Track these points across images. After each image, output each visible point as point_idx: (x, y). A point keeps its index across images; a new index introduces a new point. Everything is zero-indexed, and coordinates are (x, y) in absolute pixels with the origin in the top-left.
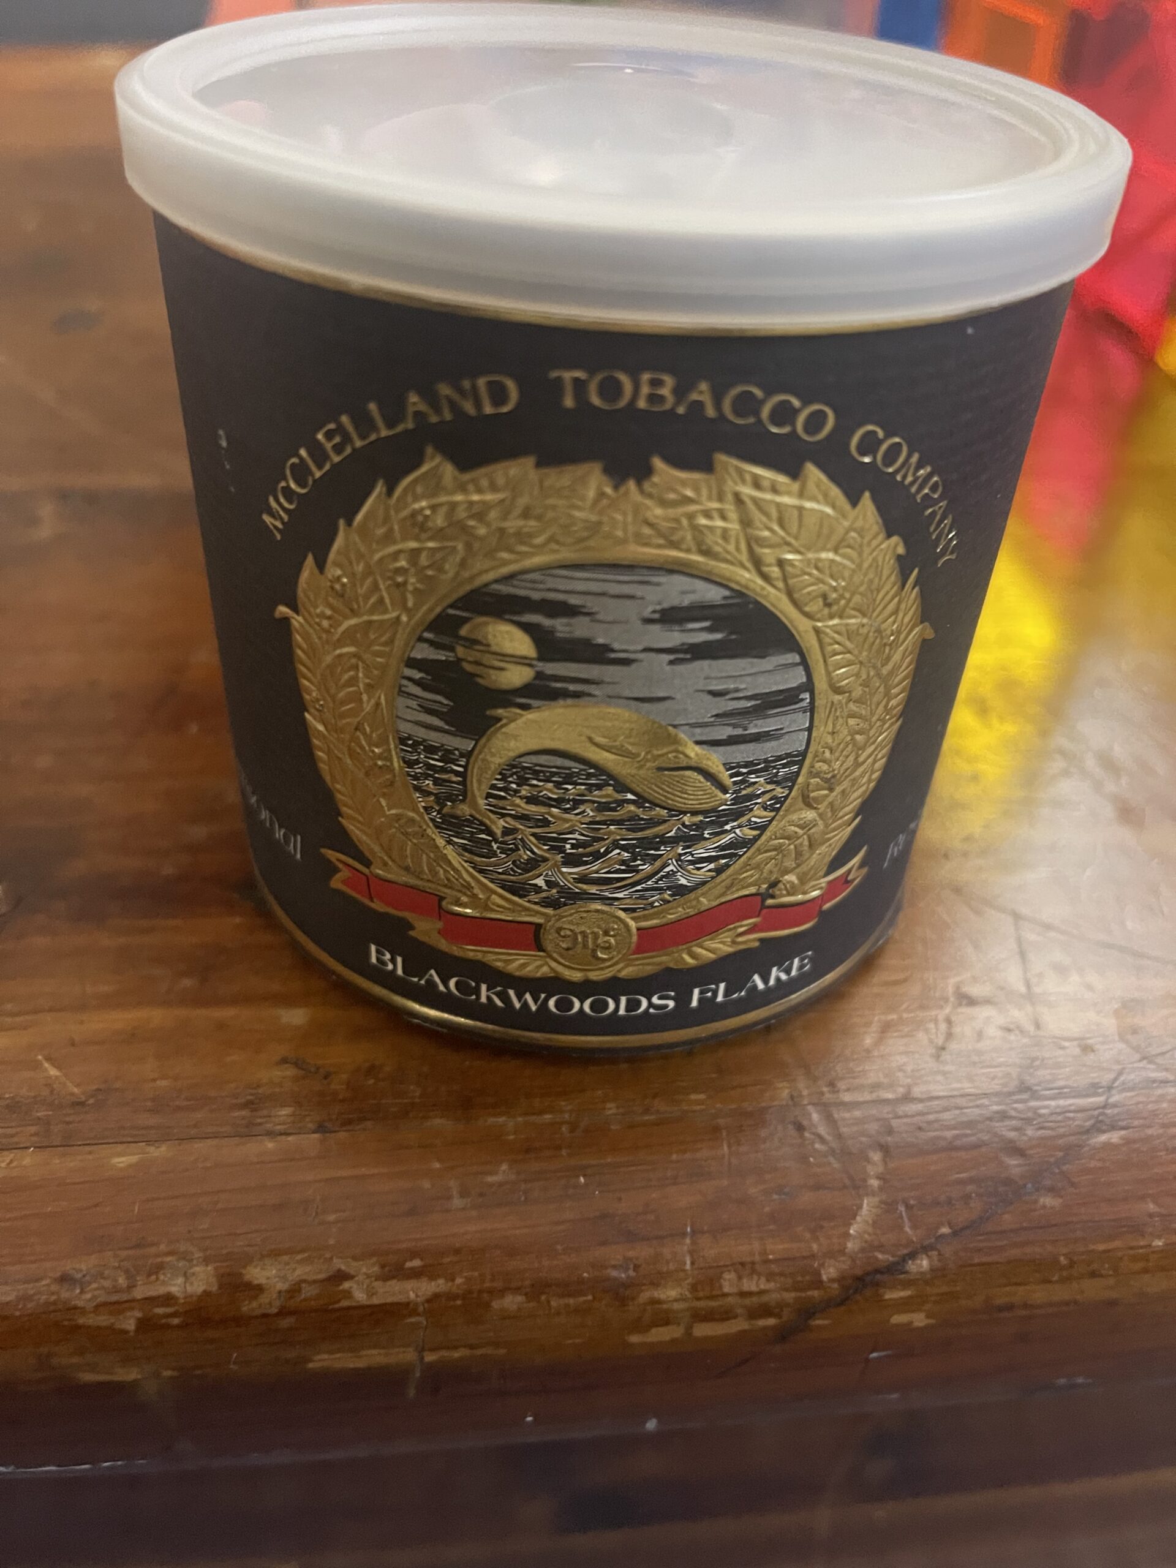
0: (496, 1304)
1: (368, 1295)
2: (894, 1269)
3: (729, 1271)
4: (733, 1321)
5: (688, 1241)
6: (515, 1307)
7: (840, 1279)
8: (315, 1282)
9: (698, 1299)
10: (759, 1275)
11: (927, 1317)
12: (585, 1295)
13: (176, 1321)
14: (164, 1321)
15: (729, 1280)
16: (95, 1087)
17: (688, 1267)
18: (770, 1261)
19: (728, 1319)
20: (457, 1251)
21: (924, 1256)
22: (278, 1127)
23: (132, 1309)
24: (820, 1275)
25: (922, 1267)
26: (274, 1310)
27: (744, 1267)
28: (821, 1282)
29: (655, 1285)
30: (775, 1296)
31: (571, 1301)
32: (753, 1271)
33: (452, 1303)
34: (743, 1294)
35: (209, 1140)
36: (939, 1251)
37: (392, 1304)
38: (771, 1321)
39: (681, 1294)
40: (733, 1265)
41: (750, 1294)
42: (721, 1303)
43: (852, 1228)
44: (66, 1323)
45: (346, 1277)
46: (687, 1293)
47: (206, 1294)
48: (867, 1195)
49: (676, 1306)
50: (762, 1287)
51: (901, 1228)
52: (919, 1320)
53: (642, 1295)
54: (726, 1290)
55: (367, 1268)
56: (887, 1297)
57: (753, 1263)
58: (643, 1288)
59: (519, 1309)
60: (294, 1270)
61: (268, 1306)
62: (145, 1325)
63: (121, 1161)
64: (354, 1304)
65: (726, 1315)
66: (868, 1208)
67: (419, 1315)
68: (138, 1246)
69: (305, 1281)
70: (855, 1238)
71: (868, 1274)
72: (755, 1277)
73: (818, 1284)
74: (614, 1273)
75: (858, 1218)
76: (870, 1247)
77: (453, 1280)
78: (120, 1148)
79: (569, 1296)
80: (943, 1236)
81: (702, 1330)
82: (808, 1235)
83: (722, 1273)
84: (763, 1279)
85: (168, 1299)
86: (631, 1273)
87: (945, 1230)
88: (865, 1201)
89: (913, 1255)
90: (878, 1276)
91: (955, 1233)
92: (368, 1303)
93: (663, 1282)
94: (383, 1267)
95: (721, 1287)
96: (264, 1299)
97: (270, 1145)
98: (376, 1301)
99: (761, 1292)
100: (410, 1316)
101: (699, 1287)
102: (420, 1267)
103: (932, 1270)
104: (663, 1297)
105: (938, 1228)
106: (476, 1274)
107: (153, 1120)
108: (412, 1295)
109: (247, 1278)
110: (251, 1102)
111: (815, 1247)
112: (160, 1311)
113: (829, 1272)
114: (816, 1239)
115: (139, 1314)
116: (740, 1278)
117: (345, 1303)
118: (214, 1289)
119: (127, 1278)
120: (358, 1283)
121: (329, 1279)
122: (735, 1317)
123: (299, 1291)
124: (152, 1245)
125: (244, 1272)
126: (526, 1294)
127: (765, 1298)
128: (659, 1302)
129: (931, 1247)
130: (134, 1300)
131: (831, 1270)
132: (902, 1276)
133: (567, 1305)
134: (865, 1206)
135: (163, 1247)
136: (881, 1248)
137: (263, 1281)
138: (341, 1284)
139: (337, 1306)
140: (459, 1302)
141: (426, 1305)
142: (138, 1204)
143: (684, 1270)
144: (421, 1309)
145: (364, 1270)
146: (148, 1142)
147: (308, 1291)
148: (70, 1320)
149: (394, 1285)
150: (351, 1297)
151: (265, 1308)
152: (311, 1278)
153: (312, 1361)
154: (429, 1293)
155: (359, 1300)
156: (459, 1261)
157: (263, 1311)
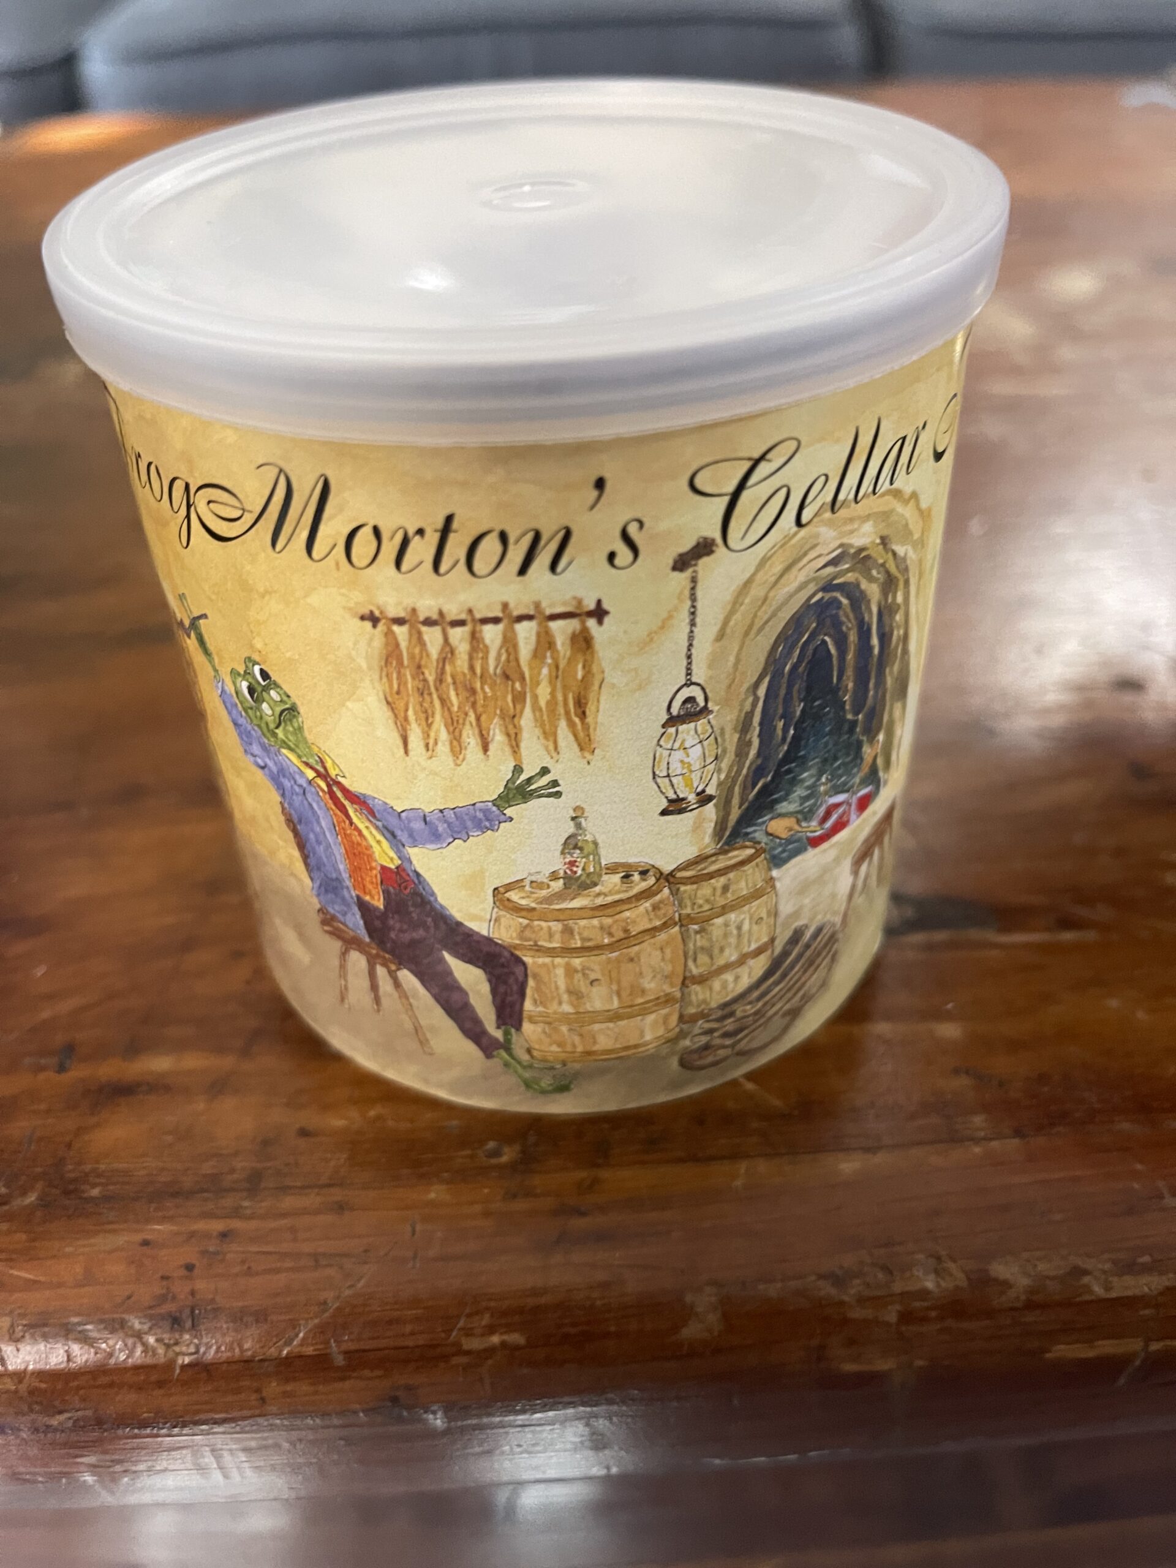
1: (1105, 1289)
8: (1056, 1277)
13: (933, 1314)
14: (923, 1313)
16: (796, 1101)
23: (892, 1302)
26: (1021, 1304)
35: (920, 1147)
37: (1129, 1297)
44: (834, 1316)
45: (1086, 1272)
47: (957, 1288)
55: (1101, 1264)
60: (1035, 1266)
61: (1015, 1300)
62: (906, 1317)
63: (848, 1167)
64: (1093, 1297)
67: (1153, 1307)
68: (887, 1245)
69: (1048, 1277)
78: (843, 1157)
85: (924, 1294)
92: (1107, 1297)
94: (1115, 1263)
96: (1012, 1293)
97: (977, 1150)
98: (1113, 1295)
100: (1144, 1309)
102: (1149, 1263)
108: (1146, 1289)
109: (993, 1274)
112: (917, 1304)
115: (898, 1307)
117: (1087, 1297)
118: (965, 1284)
119: (885, 1275)
120: (1095, 1278)
121: (1068, 1274)
123: (1044, 1286)
124: (900, 1244)
125: (989, 1268)
130: (892, 1295)
135: (910, 1246)
137: (1007, 1277)
138: (1079, 1279)
139: (1079, 1300)
141: (1160, 1298)
144: (1154, 1302)
145: (1099, 1265)
146: (865, 1150)
147: (1052, 1286)
148: (839, 1314)
149: (1128, 1280)
150: (1091, 1292)
151: (1012, 1302)
152: (1052, 1273)
153: (1050, 1351)
154: (1162, 1287)
155: (1098, 1294)
157: (1011, 1304)
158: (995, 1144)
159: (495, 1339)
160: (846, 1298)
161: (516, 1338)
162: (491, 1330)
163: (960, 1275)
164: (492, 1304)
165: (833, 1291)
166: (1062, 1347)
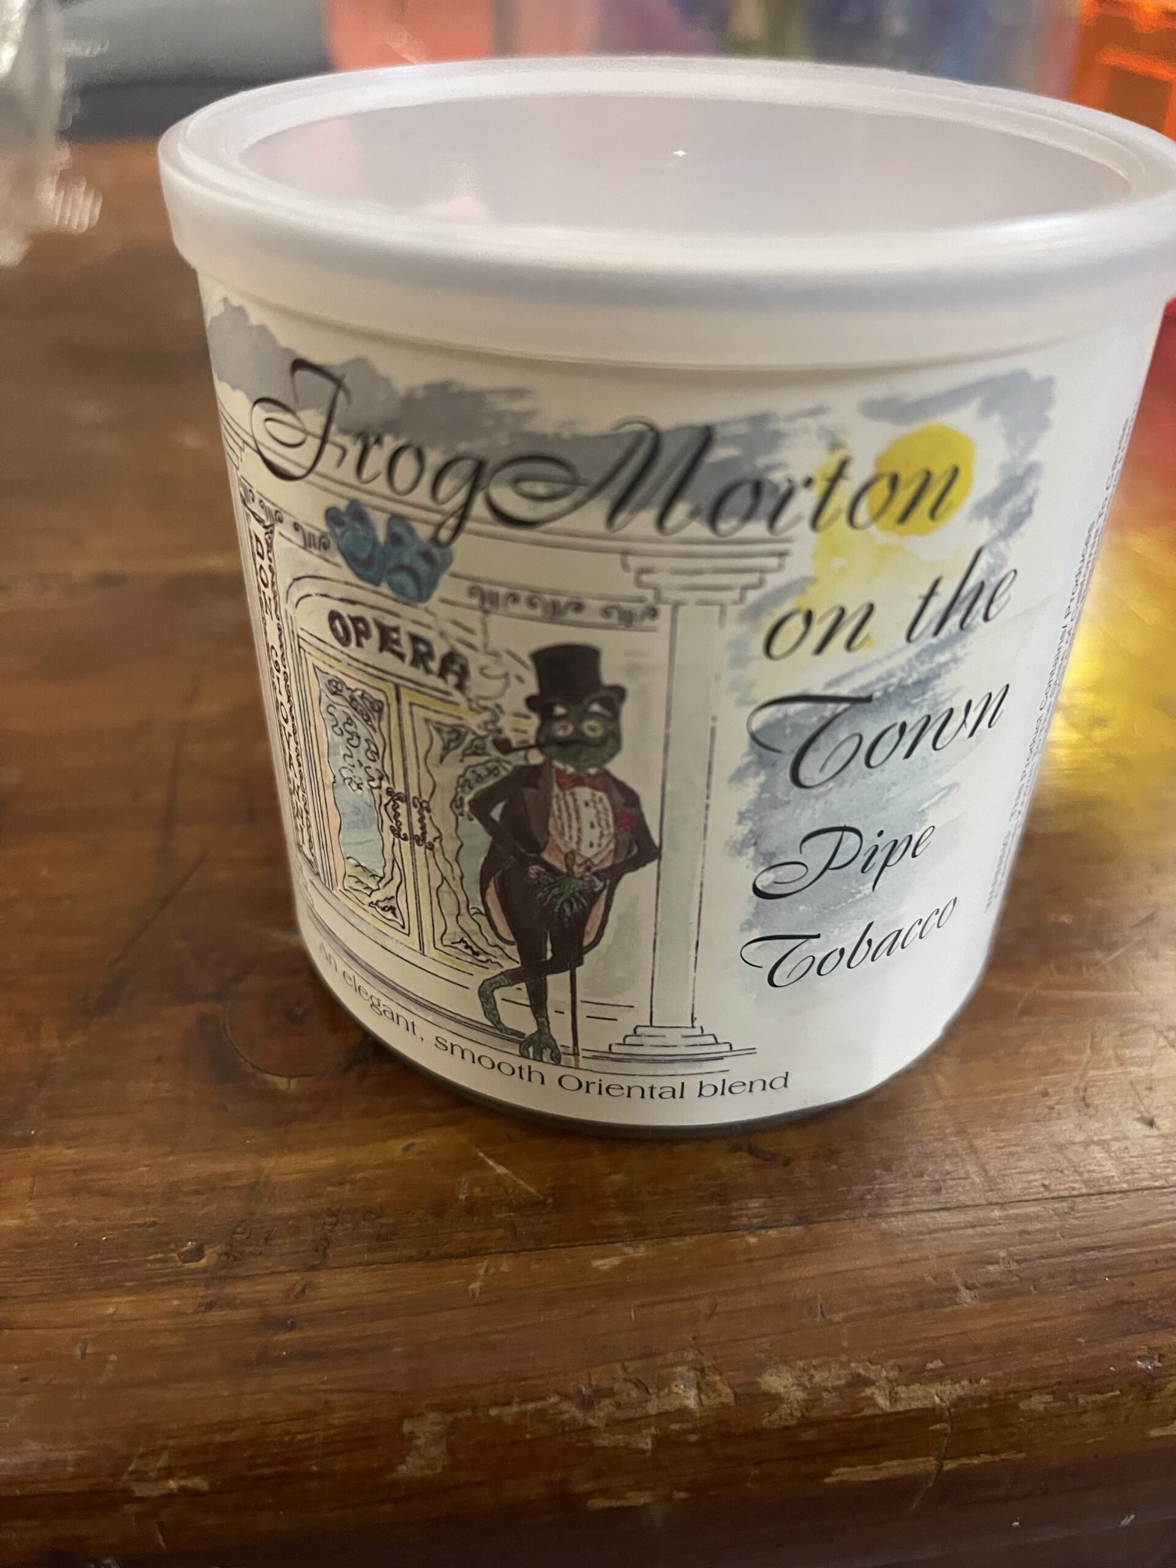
0: (1023, 1405)
1: (891, 1402)
6: (1042, 1407)
8: (835, 1389)
12: (1113, 1390)
13: (694, 1438)
14: (682, 1438)
16: (548, 1185)
20: (978, 1349)
22: (754, 1221)
23: (649, 1426)
26: (794, 1422)
31: (1099, 1397)
33: (978, 1407)
37: (918, 1410)
44: (579, 1445)
45: (869, 1382)
47: (725, 1406)
53: (1169, 1386)
55: (885, 1373)
58: (1170, 1379)
59: (1046, 1410)
60: (812, 1376)
61: (789, 1418)
62: (662, 1442)
63: (603, 1264)
64: (878, 1412)
67: (945, 1421)
68: (644, 1356)
69: (826, 1390)
74: (1141, 1365)
77: (978, 1382)
78: (597, 1250)
79: (1097, 1391)
85: (683, 1413)
86: (1159, 1365)
92: (889, 1410)
94: (901, 1370)
96: (785, 1409)
97: (752, 1240)
98: (900, 1407)
100: (936, 1422)
102: (941, 1369)
106: (1000, 1373)
107: (622, 1218)
108: (937, 1400)
109: (764, 1387)
110: (718, 1195)
112: (675, 1427)
115: (653, 1431)
117: (868, 1412)
118: (732, 1401)
119: (640, 1392)
120: (880, 1388)
121: (849, 1385)
123: (820, 1399)
124: (658, 1354)
125: (759, 1381)
126: (1053, 1393)
130: (647, 1416)
133: (1094, 1402)
135: (669, 1357)
137: (781, 1390)
138: (861, 1391)
139: (859, 1415)
140: (985, 1405)
141: (952, 1410)
142: (635, 1311)
144: (947, 1415)
146: (625, 1242)
147: (830, 1399)
148: (585, 1441)
149: (917, 1390)
150: (875, 1405)
151: (786, 1420)
152: (831, 1384)
153: (830, 1475)
154: (954, 1397)
155: (884, 1407)
156: (980, 1361)
157: (783, 1423)
158: (773, 1233)
159: (172, 1484)
160: (593, 1422)
161: (199, 1483)
162: (168, 1473)
163: (726, 1390)
164: (171, 1443)
165: (579, 1414)
166: (843, 1470)
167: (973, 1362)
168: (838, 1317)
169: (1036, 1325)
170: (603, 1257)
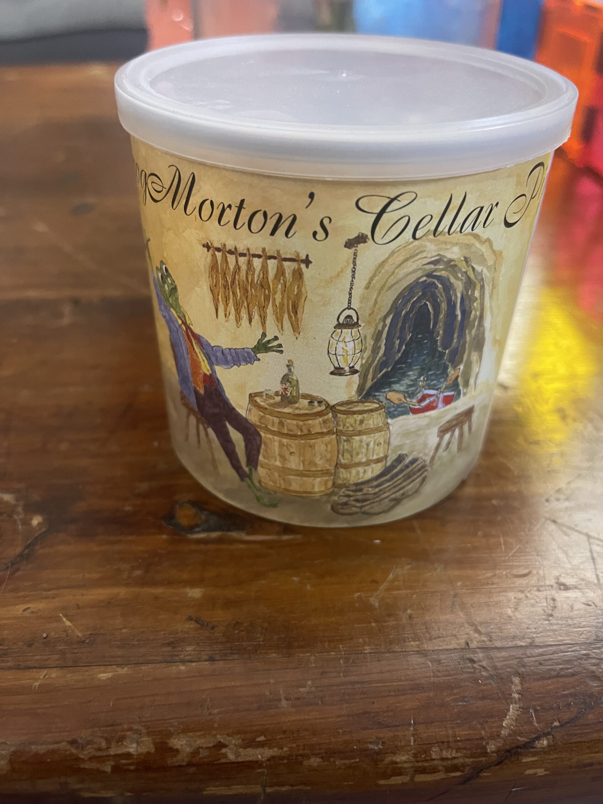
0: (306, 763)
1: (235, 756)
2: (528, 746)
3: (435, 746)
4: (437, 773)
5: (412, 729)
6: (316, 765)
7: (498, 752)
8: (207, 748)
9: (417, 762)
10: (452, 749)
11: (545, 771)
12: (355, 758)
13: (132, 768)
14: (126, 767)
15: (435, 751)
16: (89, 633)
17: (412, 744)
18: (458, 741)
19: (435, 772)
20: (284, 732)
21: (545, 738)
22: (187, 658)
23: (109, 760)
24: (486, 749)
25: (543, 745)
26: (184, 764)
27: (444, 744)
28: (487, 753)
29: (395, 754)
30: (461, 760)
31: (347, 762)
32: (449, 747)
33: (281, 762)
34: (443, 759)
35: (150, 665)
36: (553, 736)
37: (249, 761)
38: (458, 774)
39: (408, 759)
40: (437, 743)
41: (447, 759)
42: (430, 764)
43: (504, 722)
44: (74, 767)
45: (225, 746)
46: (412, 758)
47: (148, 753)
48: (512, 703)
49: (405, 765)
50: (454, 755)
51: (531, 723)
52: (541, 772)
53: (386, 759)
54: (433, 757)
55: (234, 741)
56: (523, 761)
57: (449, 742)
58: (387, 755)
59: (318, 766)
60: (196, 741)
61: (181, 761)
62: (116, 769)
63: (103, 676)
64: (228, 761)
65: (434, 770)
66: (513, 710)
67: (264, 768)
68: (112, 725)
69: (202, 748)
70: (505, 728)
71: (512, 749)
72: (450, 750)
73: (485, 754)
74: (371, 746)
75: (508, 717)
76: (514, 734)
77: (282, 749)
78: (102, 668)
79: (346, 758)
80: (556, 727)
81: (420, 778)
82: (479, 726)
83: (432, 747)
84: (454, 751)
85: (128, 755)
86: (381, 747)
87: (556, 724)
88: (511, 707)
89: (538, 738)
90: (519, 750)
91: (562, 726)
92: (236, 761)
93: (398, 752)
94: (243, 740)
95: (431, 755)
96: (180, 757)
97: (182, 668)
98: (240, 760)
99: (454, 758)
100: (259, 768)
101: (418, 755)
102: (264, 741)
103: (549, 746)
104: (398, 760)
105: (552, 723)
106: (294, 745)
107: (120, 652)
108: (260, 757)
109: (170, 745)
110: (173, 643)
111: (483, 732)
112: (123, 762)
113: (491, 747)
114: (484, 729)
115: (112, 763)
116: (441, 750)
117: (223, 761)
118: (153, 751)
119: (107, 743)
120: (230, 749)
121: (214, 746)
122: (439, 771)
123: (199, 753)
124: (120, 724)
125: (168, 741)
126: (322, 758)
127: (455, 762)
128: (396, 763)
129: (549, 734)
130: (109, 756)
131: (493, 746)
132: (532, 750)
133: (345, 764)
134: (511, 710)
135: (125, 726)
136: (521, 734)
137: (179, 747)
138: (221, 750)
139: (218, 762)
140: (285, 761)
141: (267, 763)
142: (112, 701)
143: (409, 745)
144: (265, 765)
145: (233, 742)
146: (118, 665)
147: (204, 753)
148: (76, 765)
149: (250, 751)
150: (227, 757)
152: (205, 746)
153: (205, 790)
154: (269, 756)
155: (231, 759)
156: (286, 738)
157: (179, 763)
158: (194, 664)
160: (82, 756)
163: (151, 745)
165: (75, 752)
166: (213, 788)
167: (281, 738)
168: (216, 711)
169: (318, 721)
170: (105, 672)
